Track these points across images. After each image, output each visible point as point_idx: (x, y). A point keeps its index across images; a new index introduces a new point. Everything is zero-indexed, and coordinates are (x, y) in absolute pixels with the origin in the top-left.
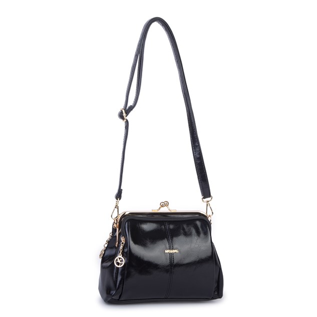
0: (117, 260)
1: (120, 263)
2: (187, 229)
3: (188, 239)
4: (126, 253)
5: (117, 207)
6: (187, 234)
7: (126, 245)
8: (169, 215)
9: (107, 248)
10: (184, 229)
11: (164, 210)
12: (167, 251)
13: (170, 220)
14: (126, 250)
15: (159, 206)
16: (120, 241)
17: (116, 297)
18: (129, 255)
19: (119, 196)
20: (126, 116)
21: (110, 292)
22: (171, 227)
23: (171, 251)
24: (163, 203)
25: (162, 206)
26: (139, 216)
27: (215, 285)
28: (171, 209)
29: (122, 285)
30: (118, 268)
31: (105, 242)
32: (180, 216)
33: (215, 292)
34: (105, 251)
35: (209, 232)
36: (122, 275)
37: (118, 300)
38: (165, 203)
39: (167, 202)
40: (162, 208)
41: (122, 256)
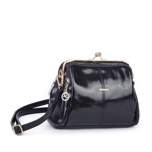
0: (63, 95)
1: (66, 97)
2: (115, 74)
3: (116, 82)
4: (71, 91)
6: (114, 78)
7: (70, 84)
8: (102, 63)
9: (53, 87)
10: (112, 74)
11: (98, 59)
12: (101, 90)
13: (102, 66)
14: (70, 88)
15: (94, 56)
16: (65, 81)
21: (58, 121)
22: (103, 72)
23: (104, 90)
24: (97, 53)
25: (97, 56)
26: (79, 63)
27: (134, 115)
28: (102, 58)
30: (65, 101)
31: (52, 83)
32: (109, 64)
33: (133, 121)
34: (52, 90)
36: (68, 106)
37: (64, 126)
38: (99, 53)
39: (100, 53)
40: (96, 57)
41: (68, 93)
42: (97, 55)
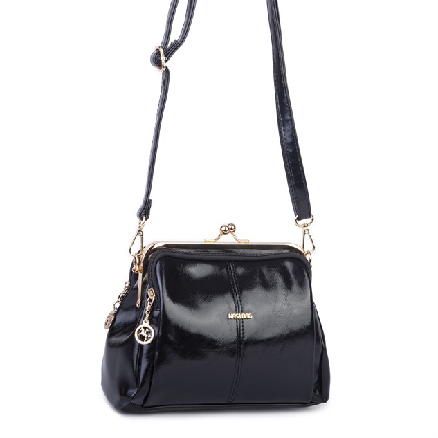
0: (140, 331)
1: (146, 336)
2: (268, 277)
3: (270, 295)
4: (158, 318)
5: (140, 233)
6: (267, 285)
7: (157, 304)
8: (236, 250)
9: (118, 309)
10: (262, 276)
11: (227, 240)
12: (232, 316)
13: (238, 258)
14: (156, 313)
15: (219, 232)
16: (145, 296)
17: (139, 401)
18: (162, 321)
19: (145, 212)
20: (166, 61)
21: (126, 391)
22: (240, 271)
23: (240, 316)
24: (226, 226)
25: (224, 233)
26: (181, 250)
27: (315, 378)
28: (239, 238)
29: (149, 377)
30: (142, 345)
31: (116, 299)
32: (255, 252)
33: (315, 391)
34: (115, 315)
35: (308, 281)
36: (150, 357)
37: (142, 406)
38: (230, 227)
39: (232, 225)
40: (224, 236)
41: (150, 324)
42: (225, 231)
